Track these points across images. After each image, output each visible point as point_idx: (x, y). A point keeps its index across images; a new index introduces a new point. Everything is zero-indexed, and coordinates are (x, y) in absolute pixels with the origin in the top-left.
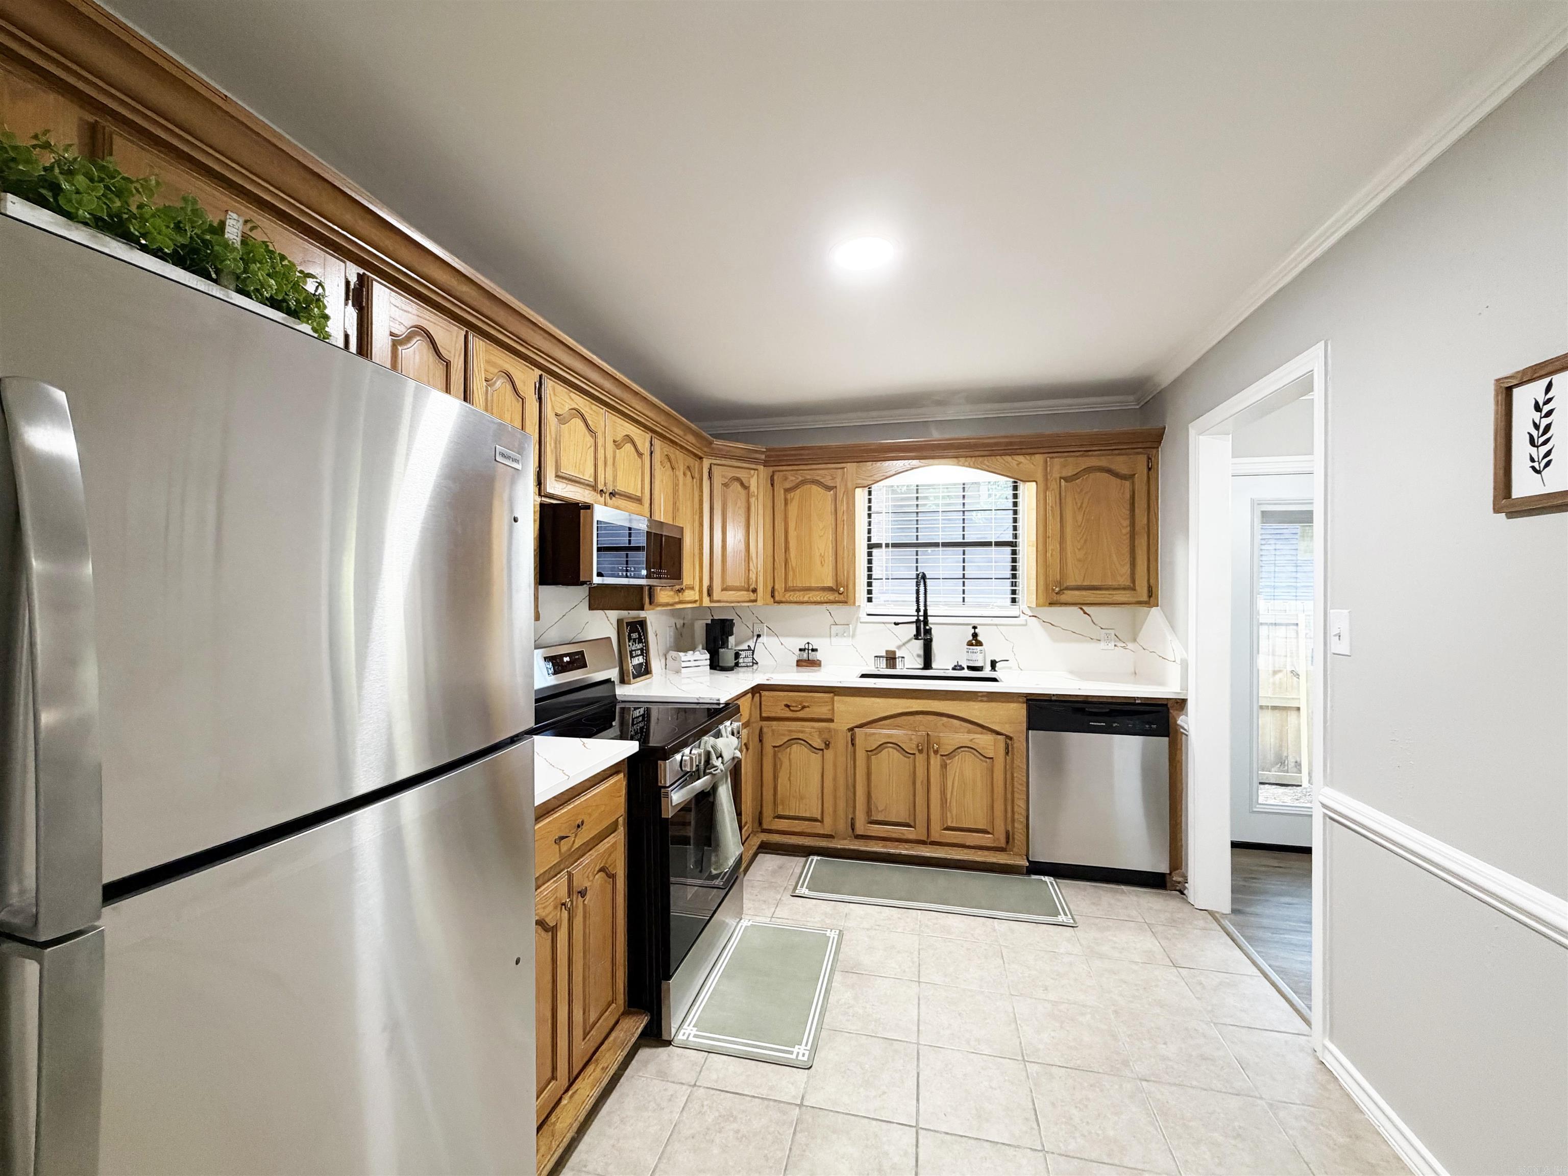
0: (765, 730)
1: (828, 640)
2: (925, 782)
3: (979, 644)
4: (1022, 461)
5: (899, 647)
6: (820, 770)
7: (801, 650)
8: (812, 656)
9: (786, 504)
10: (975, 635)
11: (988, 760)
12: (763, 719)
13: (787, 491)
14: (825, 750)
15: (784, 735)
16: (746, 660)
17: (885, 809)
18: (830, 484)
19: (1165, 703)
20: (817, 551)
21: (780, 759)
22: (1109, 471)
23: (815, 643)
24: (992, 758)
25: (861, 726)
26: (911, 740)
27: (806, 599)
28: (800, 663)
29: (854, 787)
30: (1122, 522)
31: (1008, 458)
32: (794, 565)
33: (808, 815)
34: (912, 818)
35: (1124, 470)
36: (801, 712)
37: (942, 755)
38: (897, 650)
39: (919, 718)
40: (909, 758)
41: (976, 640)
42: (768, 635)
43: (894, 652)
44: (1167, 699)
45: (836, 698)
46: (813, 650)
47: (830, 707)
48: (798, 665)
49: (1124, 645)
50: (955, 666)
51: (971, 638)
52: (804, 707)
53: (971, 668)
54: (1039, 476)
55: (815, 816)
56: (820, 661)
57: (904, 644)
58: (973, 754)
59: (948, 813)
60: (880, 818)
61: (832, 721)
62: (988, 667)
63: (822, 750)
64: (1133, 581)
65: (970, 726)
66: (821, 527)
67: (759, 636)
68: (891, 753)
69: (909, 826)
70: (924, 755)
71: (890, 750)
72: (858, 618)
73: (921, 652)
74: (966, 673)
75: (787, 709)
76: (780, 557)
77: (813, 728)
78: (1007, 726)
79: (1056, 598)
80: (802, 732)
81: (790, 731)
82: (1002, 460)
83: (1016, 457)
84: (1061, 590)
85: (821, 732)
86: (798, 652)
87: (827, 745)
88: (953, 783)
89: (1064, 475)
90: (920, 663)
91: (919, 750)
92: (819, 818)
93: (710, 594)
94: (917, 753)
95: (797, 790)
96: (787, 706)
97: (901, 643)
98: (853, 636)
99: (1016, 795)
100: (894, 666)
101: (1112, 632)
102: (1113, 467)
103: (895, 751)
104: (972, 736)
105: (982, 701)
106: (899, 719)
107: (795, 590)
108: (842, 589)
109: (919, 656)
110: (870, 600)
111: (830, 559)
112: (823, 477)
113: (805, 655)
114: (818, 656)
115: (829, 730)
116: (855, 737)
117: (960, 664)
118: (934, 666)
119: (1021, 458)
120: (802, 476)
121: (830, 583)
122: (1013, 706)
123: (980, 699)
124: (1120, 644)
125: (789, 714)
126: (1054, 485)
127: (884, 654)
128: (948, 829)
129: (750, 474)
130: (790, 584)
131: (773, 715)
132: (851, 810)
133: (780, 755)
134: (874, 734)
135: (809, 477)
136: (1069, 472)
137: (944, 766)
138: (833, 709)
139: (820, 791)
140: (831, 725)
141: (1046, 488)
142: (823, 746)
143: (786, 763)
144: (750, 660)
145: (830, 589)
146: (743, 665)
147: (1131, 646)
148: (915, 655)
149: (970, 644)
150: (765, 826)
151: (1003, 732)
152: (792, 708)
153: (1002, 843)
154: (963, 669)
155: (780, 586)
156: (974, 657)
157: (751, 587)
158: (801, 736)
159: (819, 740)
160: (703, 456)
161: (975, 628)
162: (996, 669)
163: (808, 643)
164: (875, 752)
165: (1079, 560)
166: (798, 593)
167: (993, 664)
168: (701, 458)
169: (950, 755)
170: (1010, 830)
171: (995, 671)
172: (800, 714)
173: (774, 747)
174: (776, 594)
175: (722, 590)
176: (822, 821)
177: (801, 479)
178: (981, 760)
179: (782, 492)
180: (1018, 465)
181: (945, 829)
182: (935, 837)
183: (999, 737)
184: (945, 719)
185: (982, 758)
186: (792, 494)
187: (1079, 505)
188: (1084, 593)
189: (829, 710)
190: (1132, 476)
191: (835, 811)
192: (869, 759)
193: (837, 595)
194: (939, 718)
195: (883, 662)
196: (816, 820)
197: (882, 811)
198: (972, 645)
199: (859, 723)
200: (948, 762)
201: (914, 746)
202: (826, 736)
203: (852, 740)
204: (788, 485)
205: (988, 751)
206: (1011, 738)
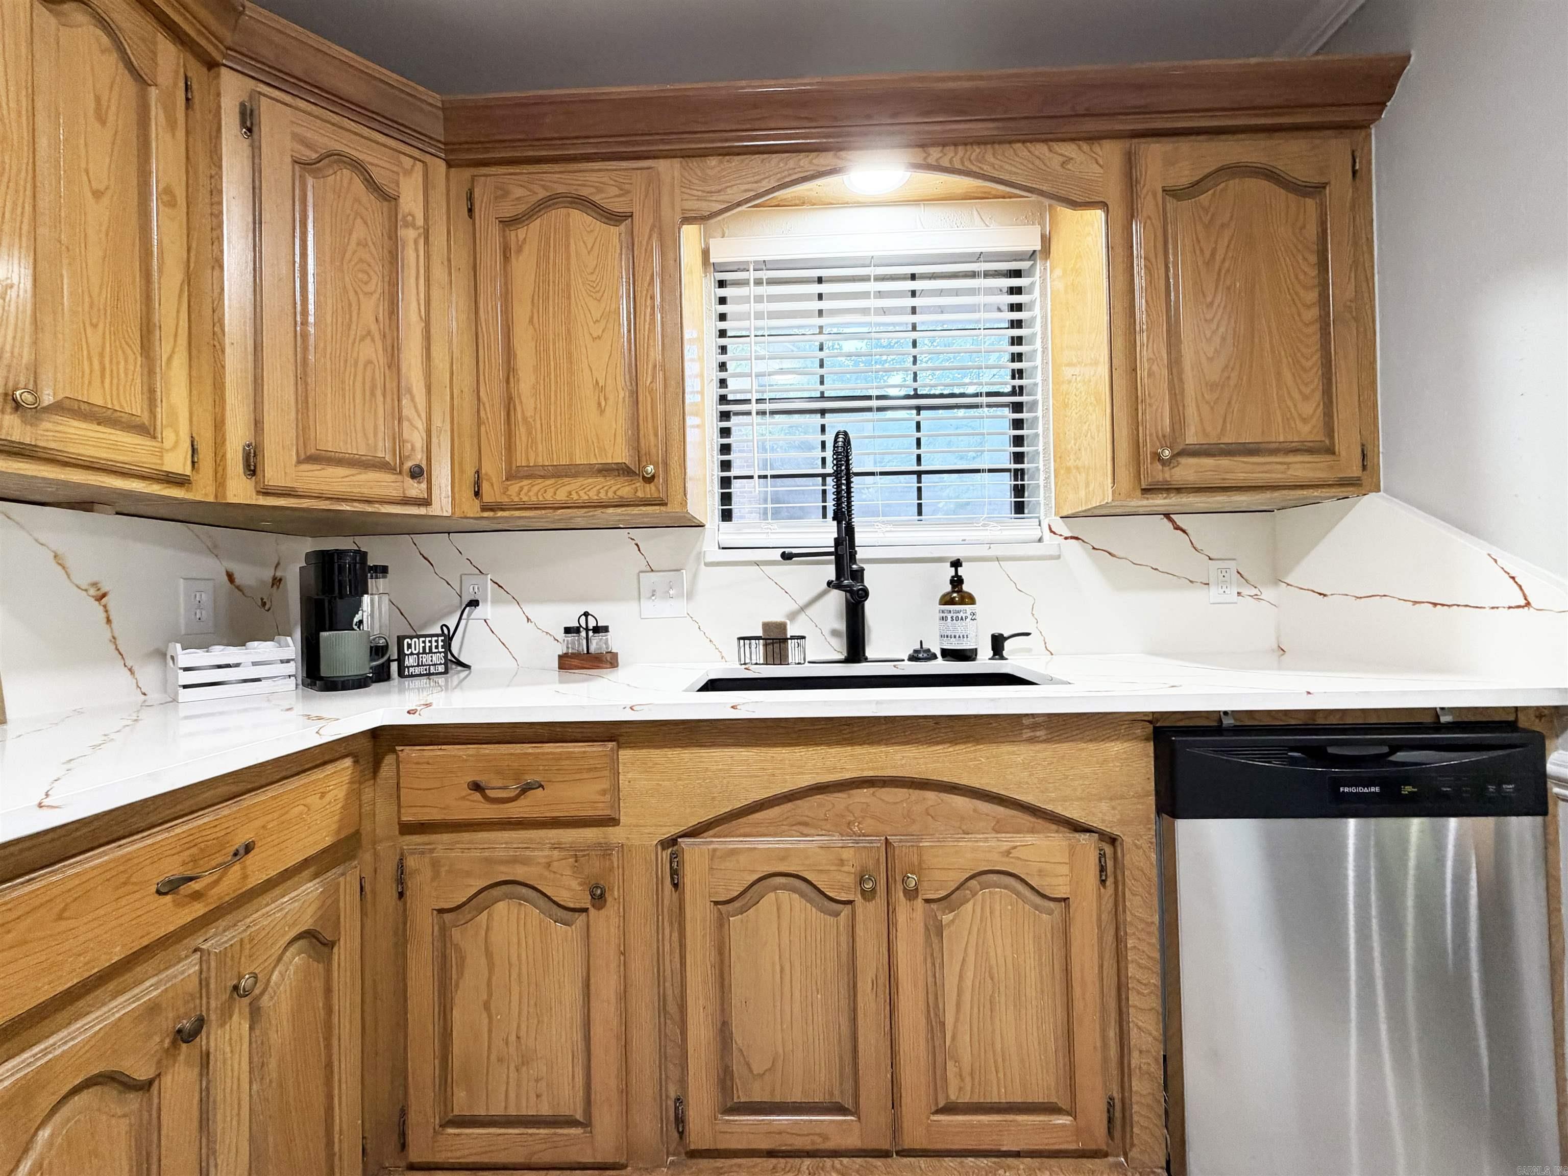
0: (411, 862)
1: (634, 606)
2: (883, 979)
3: (968, 599)
4: (1073, 155)
5: (793, 616)
6: (580, 972)
7: (568, 630)
8: (597, 643)
9: (506, 258)
10: (957, 582)
11: (1052, 905)
12: (407, 829)
13: (509, 223)
14: (592, 911)
15: (468, 874)
16: (426, 659)
17: (771, 1069)
18: (618, 206)
19: (1511, 718)
20: (587, 371)
21: (458, 948)
22: (1270, 175)
23: (602, 614)
24: (1065, 900)
25: (693, 833)
26: (842, 862)
27: (561, 496)
28: (568, 662)
29: (682, 1007)
30: (1302, 292)
31: (1041, 149)
32: (529, 413)
33: (545, 1110)
34: (849, 1085)
35: (1302, 173)
36: (522, 802)
37: (927, 901)
38: (788, 622)
39: (863, 795)
40: (837, 914)
41: (960, 591)
42: (495, 602)
43: (782, 627)
44: (1516, 709)
45: (625, 755)
46: (597, 630)
47: (605, 785)
48: (562, 666)
49: (1255, 591)
50: (916, 651)
51: (949, 588)
52: (526, 789)
53: (949, 654)
54: (1114, 192)
55: (565, 1111)
56: (615, 656)
57: (802, 609)
58: (1018, 894)
59: (950, 1064)
60: (758, 1095)
61: (612, 821)
62: (985, 651)
63: (585, 910)
64: (1329, 430)
65: (1000, 810)
66: (597, 315)
67: (474, 603)
68: (786, 908)
69: (840, 1109)
70: (880, 900)
71: (784, 895)
72: (700, 555)
73: (842, 626)
74: (941, 667)
75: (477, 796)
76: (492, 393)
77: (557, 846)
78: (1104, 806)
79: (1159, 474)
80: (526, 861)
81: (489, 861)
82: (1026, 153)
83: (1056, 146)
84: (1174, 456)
85: (577, 854)
86: (561, 635)
87: (599, 897)
88: (961, 977)
89: (1171, 183)
90: (837, 649)
91: (863, 892)
92: (579, 1116)
93: (252, 467)
94: (858, 899)
95: (513, 1038)
96: (476, 787)
97: (795, 607)
98: (690, 596)
99: (1134, 999)
100: (782, 659)
101: (1232, 565)
102: (1281, 165)
103: (796, 896)
104: (1006, 841)
105: (1032, 740)
106: (805, 807)
107: (532, 474)
108: (650, 468)
109: (835, 633)
110: (727, 516)
111: (619, 394)
112: (600, 191)
113: (579, 643)
114: (614, 641)
115: (606, 850)
116: (681, 863)
117: (925, 646)
118: (869, 653)
119: (1069, 149)
120: (543, 187)
121: (620, 454)
122: (1116, 748)
123: (1027, 734)
124: (1248, 591)
125: (485, 811)
126: (1149, 205)
127: (760, 633)
128: (950, 1109)
129: (400, 164)
130: (520, 460)
131: (435, 815)
132: (674, 1072)
133: (456, 933)
134: (733, 852)
135: (561, 189)
136: (1184, 175)
137: (935, 931)
138: (616, 788)
139: (578, 1036)
140: (614, 834)
141: (1131, 214)
142: (586, 902)
143: (475, 961)
144: (438, 658)
145: (624, 471)
146: (417, 671)
147: (1269, 593)
148: (826, 632)
149: (947, 600)
150: (414, 1156)
151: (1095, 823)
152: (491, 793)
153: (1099, 1137)
154: (934, 657)
155: (493, 468)
156: (959, 628)
157: (409, 464)
158: (520, 872)
159: (574, 884)
160: (218, 58)
161: (956, 564)
162: (1005, 653)
163: (586, 614)
164: (737, 904)
165: (1212, 386)
166: (540, 484)
167: (998, 643)
168: (212, 65)
169: (949, 901)
170: (1115, 1095)
171: (1002, 658)
172: (516, 810)
173: (441, 911)
174: (485, 486)
175: (299, 462)
176: (586, 1124)
177: (542, 194)
178: (1036, 907)
179: (495, 230)
180: (1063, 164)
181: (939, 1111)
182: (914, 1137)
183: (1084, 838)
184: (931, 796)
185: (1038, 900)
186: (521, 233)
187: (1207, 254)
188: (1225, 462)
189: (604, 792)
190: (1320, 188)
191: (625, 1091)
192: (721, 923)
193: (639, 484)
194: (916, 794)
195: (758, 651)
196: (571, 1122)
197: (761, 1076)
198: (952, 602)
199: (693, 822)
200: (947, 918)
201: (850, 880)
202: (595, 866)
203: (674, 872)
204: (508, 210)
205: (1054, 881)
206: (1113, 840)
